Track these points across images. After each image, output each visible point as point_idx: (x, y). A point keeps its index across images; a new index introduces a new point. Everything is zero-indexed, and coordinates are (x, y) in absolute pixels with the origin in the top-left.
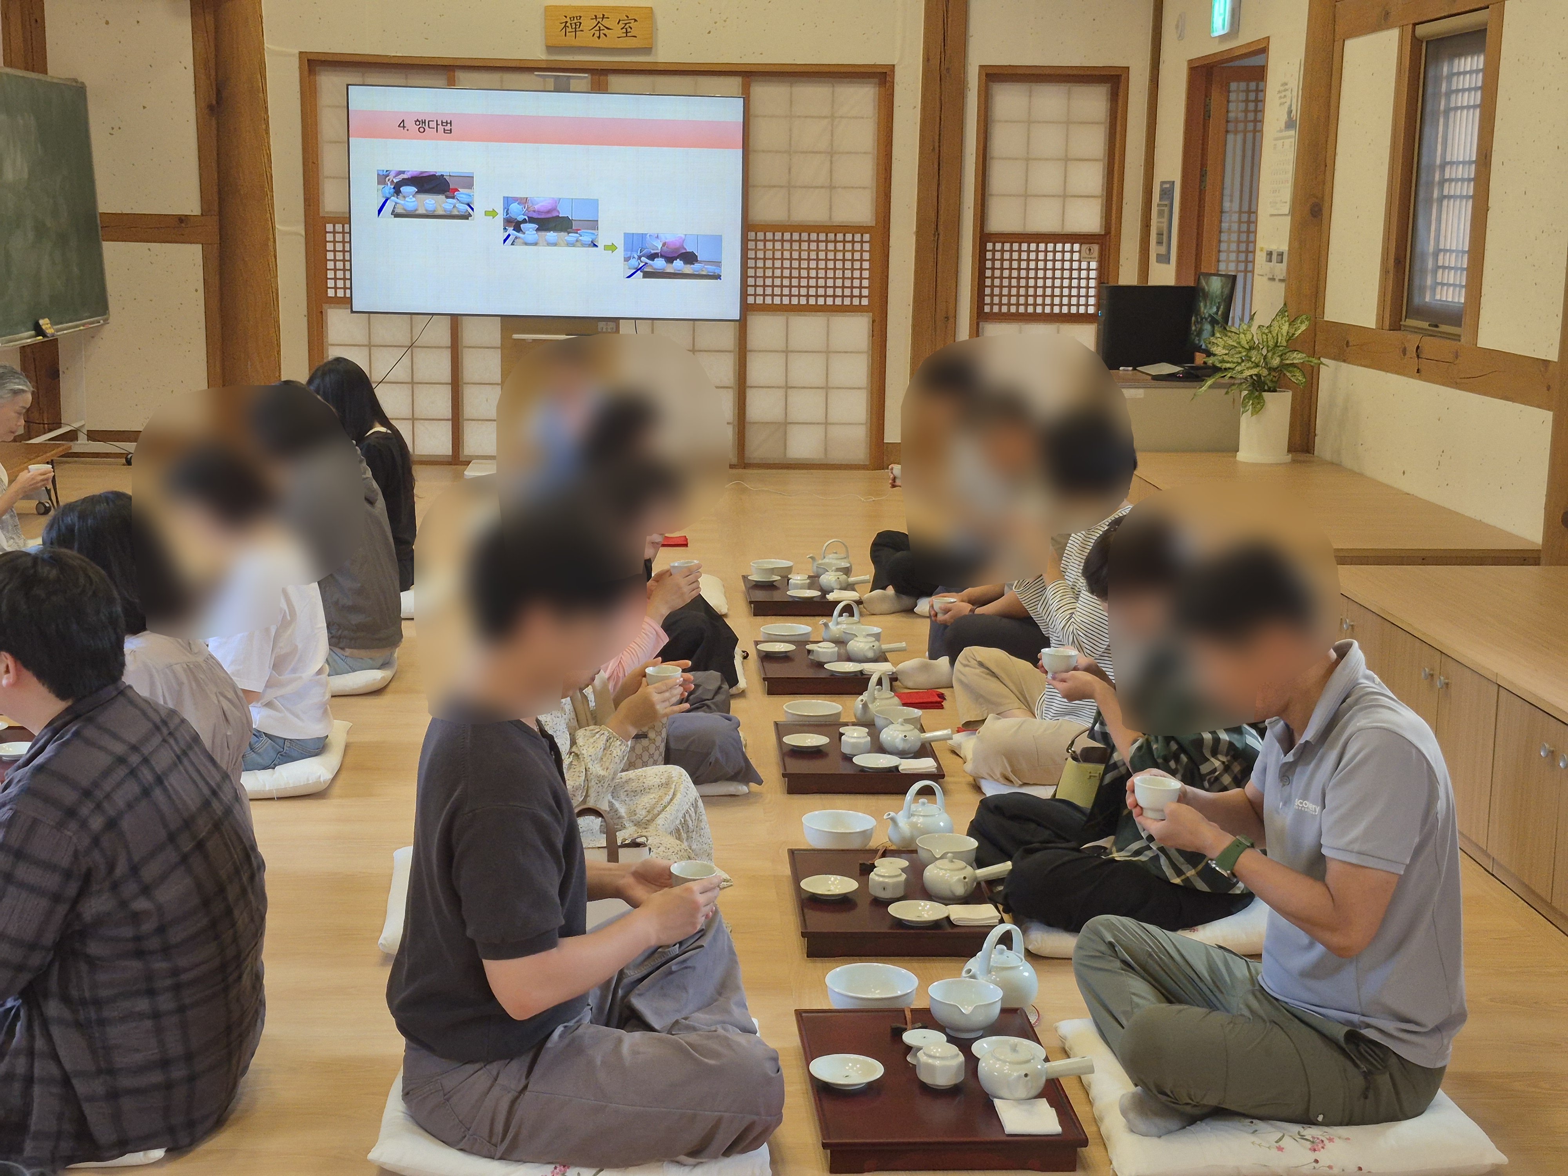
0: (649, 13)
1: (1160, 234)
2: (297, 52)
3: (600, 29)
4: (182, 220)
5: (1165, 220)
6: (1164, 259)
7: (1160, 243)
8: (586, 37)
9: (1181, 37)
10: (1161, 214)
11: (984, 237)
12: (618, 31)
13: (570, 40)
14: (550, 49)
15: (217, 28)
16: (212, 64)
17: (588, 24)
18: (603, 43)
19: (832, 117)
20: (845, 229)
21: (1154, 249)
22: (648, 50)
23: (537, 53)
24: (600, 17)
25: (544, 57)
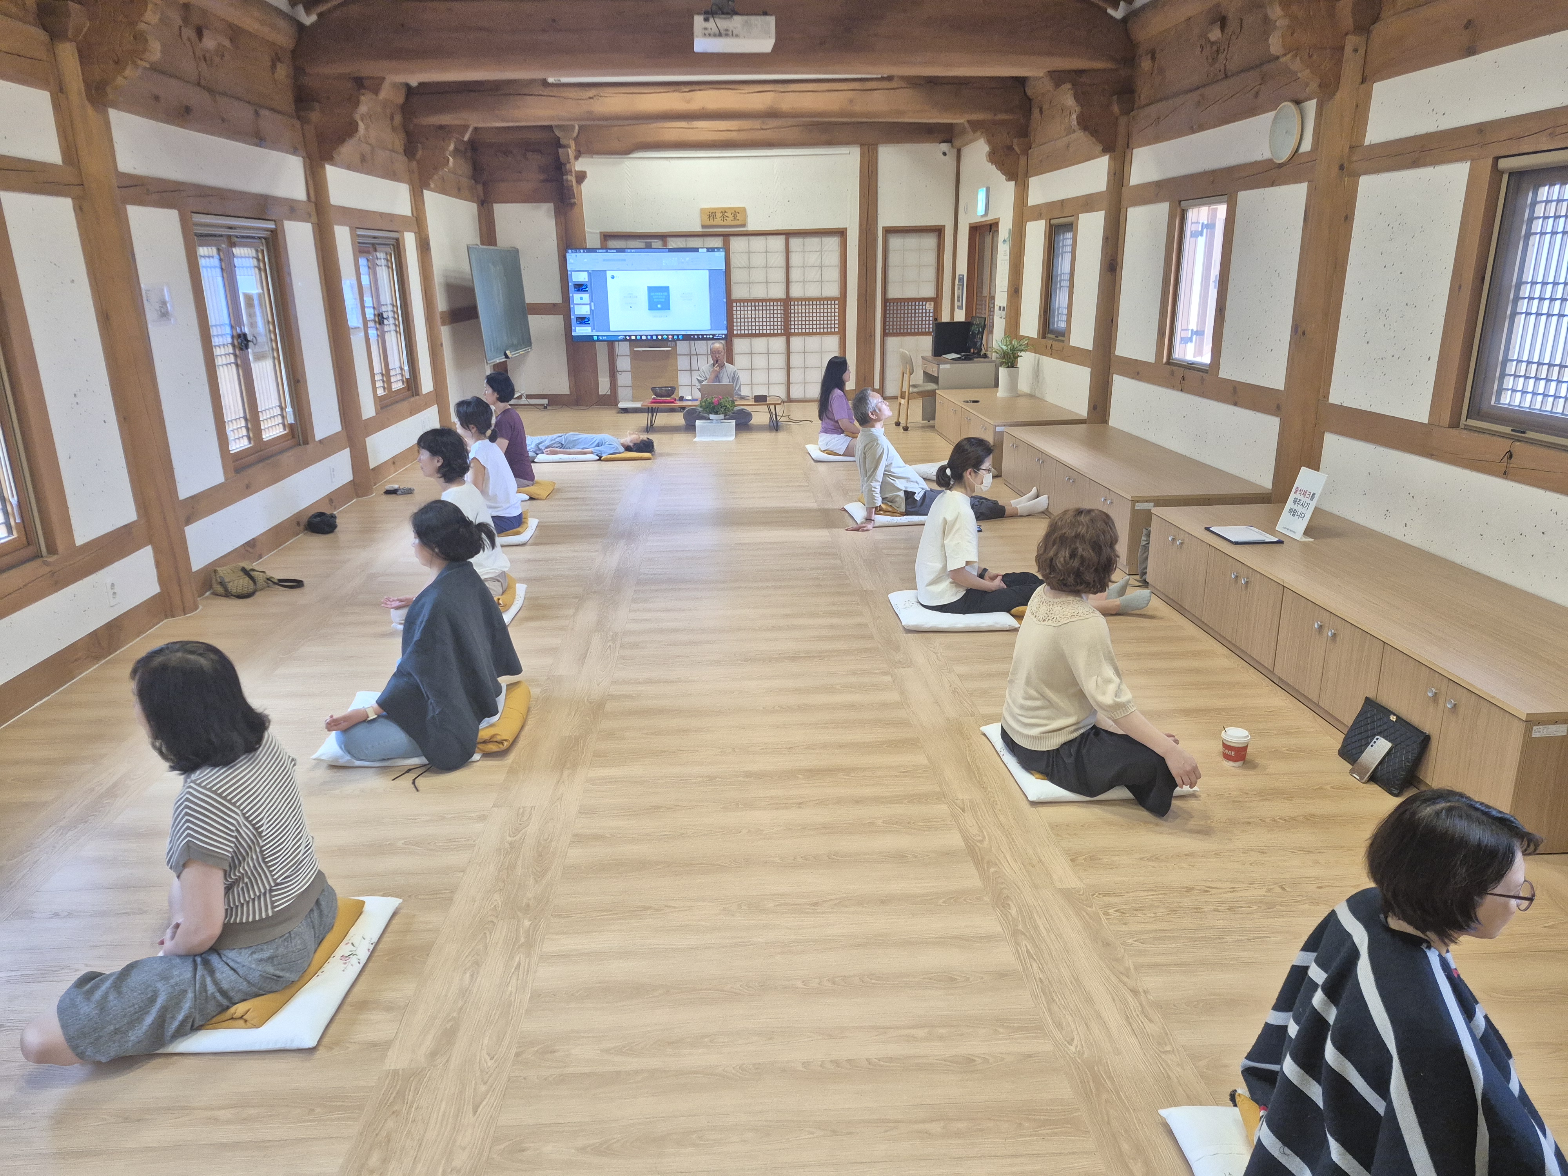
0: (744, 209)
1: (958, 297)
2: (598, 232)
3: (724, 217)
4: (554, 305)
5: (961, 291)
6: (960, 308)
7: (958, 301)
8: (718, 221)
9: (966, 213)
10: (959, 289)
11: (886, 301)
12: (731, 218)
13: (712, 223)
14: (703, 227)
15: (566, 223)
16: (564, 238)
17: (719, 215)
18: (725, 223)
19: (822, 251)
20: (827, 299)
21: (956, 304)
22: (744, 225)
23: (698, 229)
24: (724, 212)
25: (701, 230)
